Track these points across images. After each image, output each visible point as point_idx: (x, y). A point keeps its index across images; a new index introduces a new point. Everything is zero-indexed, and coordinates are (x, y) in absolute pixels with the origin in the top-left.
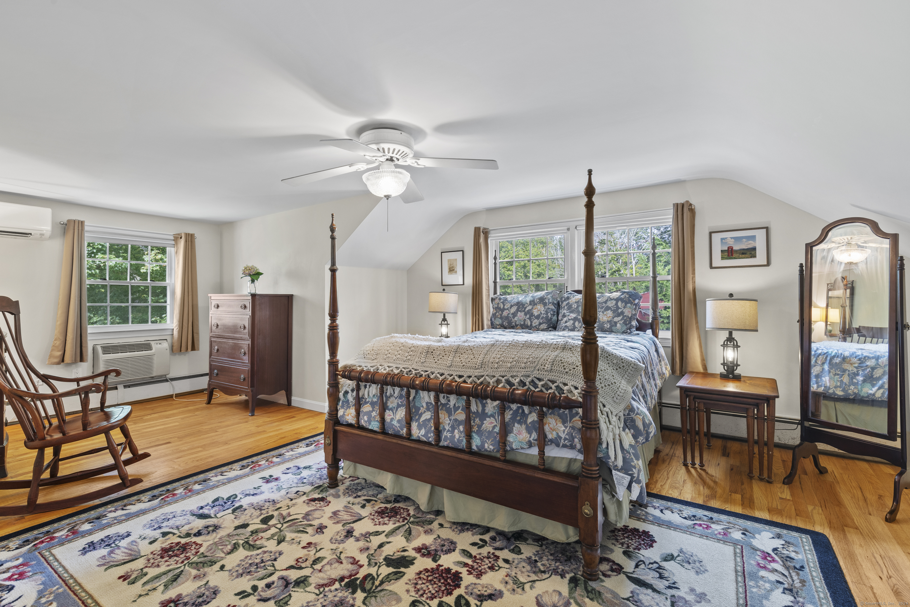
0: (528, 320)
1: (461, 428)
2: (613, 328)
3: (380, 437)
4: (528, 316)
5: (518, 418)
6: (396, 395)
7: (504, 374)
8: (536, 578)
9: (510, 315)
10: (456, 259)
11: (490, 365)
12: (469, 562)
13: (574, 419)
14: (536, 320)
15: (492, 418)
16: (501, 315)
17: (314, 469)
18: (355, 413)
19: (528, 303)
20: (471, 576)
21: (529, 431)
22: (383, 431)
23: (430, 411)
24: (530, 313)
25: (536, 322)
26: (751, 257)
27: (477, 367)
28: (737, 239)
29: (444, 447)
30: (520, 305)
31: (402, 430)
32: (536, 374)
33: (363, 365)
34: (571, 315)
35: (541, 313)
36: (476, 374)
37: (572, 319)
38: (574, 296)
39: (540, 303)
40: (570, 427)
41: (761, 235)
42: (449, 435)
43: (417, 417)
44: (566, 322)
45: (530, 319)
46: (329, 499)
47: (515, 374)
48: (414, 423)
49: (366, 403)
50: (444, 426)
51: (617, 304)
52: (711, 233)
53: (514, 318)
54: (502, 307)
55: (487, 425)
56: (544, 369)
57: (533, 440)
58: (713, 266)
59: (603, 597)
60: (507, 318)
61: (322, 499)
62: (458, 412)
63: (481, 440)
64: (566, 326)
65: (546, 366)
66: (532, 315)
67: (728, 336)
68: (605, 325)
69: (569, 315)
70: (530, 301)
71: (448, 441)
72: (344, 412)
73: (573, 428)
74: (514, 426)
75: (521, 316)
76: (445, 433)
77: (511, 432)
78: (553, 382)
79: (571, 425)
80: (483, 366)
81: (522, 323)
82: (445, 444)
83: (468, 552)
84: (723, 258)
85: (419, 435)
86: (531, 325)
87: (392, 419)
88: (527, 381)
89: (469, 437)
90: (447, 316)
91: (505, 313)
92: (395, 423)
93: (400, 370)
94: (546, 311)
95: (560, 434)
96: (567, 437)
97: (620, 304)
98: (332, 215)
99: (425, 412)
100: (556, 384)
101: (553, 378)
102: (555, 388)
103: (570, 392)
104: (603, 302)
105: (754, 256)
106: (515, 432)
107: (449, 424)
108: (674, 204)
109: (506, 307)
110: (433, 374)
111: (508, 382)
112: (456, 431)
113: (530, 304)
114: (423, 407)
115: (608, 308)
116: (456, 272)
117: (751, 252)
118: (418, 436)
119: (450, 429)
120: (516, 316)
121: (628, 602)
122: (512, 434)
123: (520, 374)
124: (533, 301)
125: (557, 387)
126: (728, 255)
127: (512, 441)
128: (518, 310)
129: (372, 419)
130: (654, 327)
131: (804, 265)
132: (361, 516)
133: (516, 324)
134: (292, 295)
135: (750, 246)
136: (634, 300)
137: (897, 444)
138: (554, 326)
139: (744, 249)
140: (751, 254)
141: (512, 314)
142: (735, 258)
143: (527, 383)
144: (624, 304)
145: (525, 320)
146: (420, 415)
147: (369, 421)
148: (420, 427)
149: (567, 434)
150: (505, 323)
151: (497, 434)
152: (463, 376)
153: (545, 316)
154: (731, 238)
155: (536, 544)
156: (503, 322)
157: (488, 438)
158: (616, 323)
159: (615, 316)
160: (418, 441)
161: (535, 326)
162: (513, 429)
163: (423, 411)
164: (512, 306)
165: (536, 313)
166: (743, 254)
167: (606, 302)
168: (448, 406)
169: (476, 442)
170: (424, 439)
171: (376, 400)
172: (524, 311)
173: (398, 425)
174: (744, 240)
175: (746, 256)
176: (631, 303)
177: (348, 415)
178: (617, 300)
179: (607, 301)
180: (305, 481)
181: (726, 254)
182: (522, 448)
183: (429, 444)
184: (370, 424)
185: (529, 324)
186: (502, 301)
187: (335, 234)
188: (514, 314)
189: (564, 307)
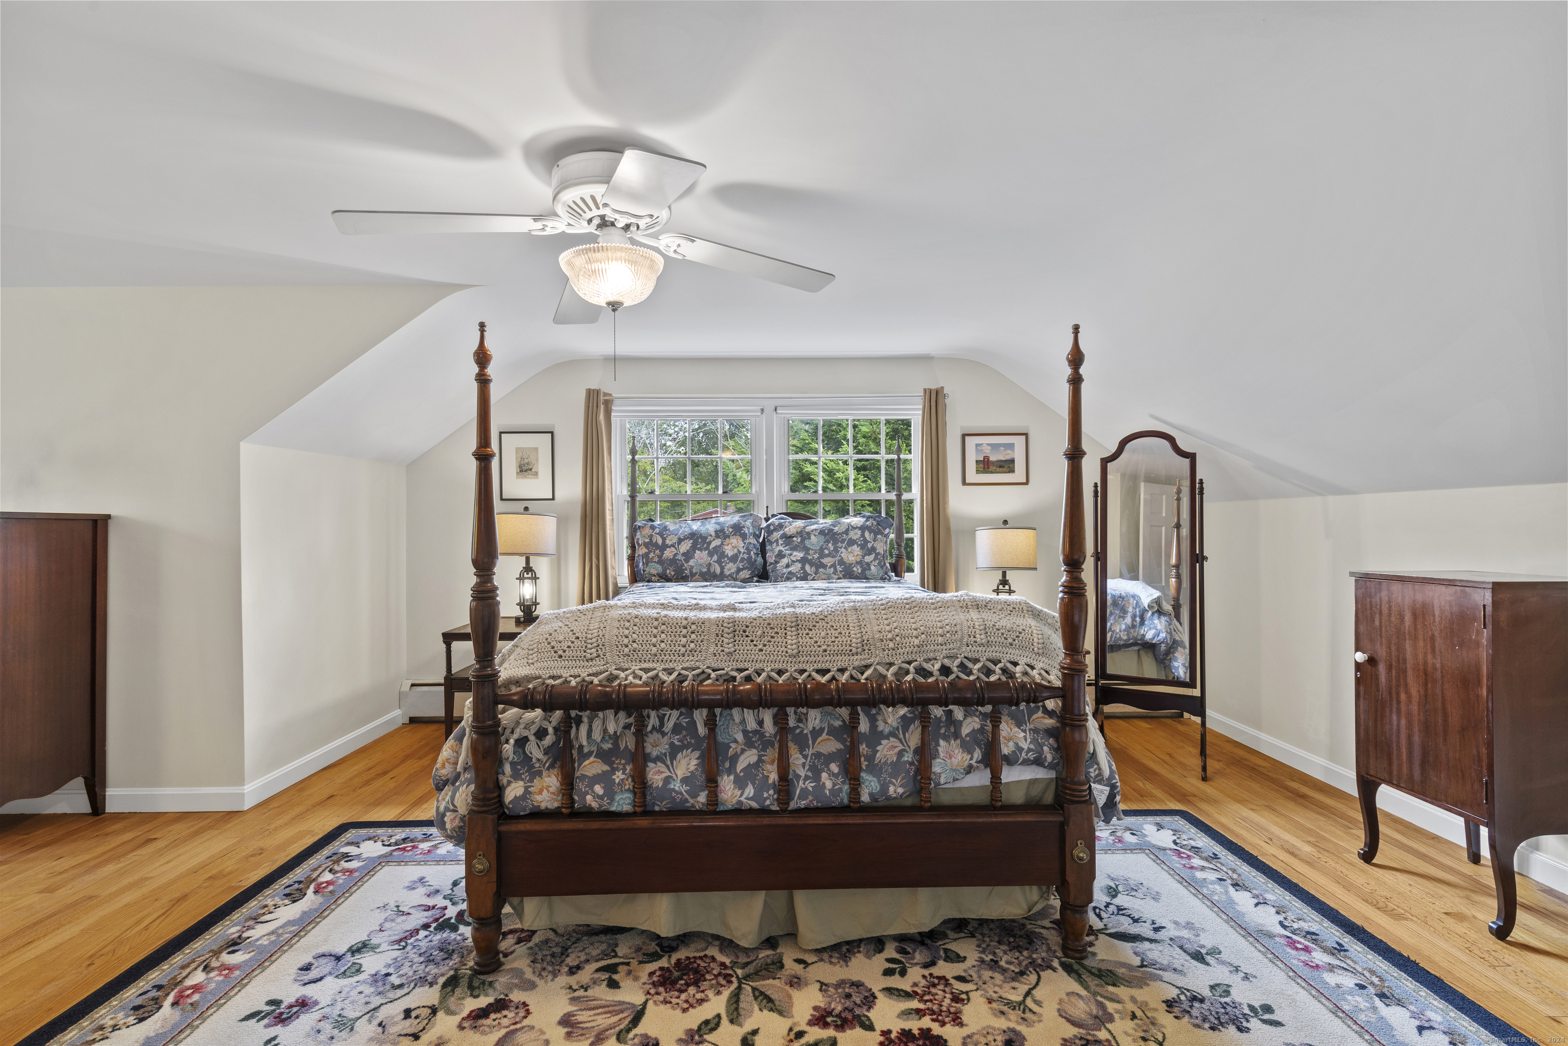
0: (717, 565)
1: (834, 768)
2: (867, 572)
3: (643, 822)
4: (715, 558)
5: (943, 731)
6: (669, 726)
7: (910, 658)
8: (1026, 988)
9: (679, 557)
10: (536, 449)
11: (878, 644)
12: (915, 1004)
13: (1035, 716)
14: (731, 564)
15: (892, 739)
16: (660, 557)
17: (385, 947)
18: (558, 784)
19: (713, 534)
20: (948, 1026)
21: (967, 748)
22: (643, 810)
23: (756, 748)
24: (718, 552)
25: (731, 568)
26: (1009, 472)
27: (854, 650)
28: (994, 447)
29: (799, 811)
30: (698, 540)
31: (695, 796)
32: (966, 651)
33: (565, 674)
34: (795, 553)
35: (740, 552)
36: (856, 664)
37: (797, 561)
38: (790, 523)
39: (735, 534)
40: (1030, 730)
41: (1019, 442)
42: (810, 785)
43: (727, 765)
44: (788, 566)
45: (719, 562)
46: (516, 996)
47: (931, 655)
48: (726, 777)
49: (584, 756)
50: (794, 771)
51: (863, 535)
52: (964, 436)
53: (687, 561)
54: (660, 541)
55: (885, 752)
56: (975, 642)
57: (976, 762)
58: (967, 481)
59: (1120, 975)
60: (673, 561)
61: (500, 1005)
62: (820, 739)
63: (879, 781)
64: (790, 573)
65: (977, 636)
66: (722, 555)
67: (1001, 578)
68: (855, 569)
69: (791, 555)
70: (716, 532)
71: (810, 798)
72: (526, 788)
73: (1035, 731)
74: (939, 745)
75: (701, 557)
76: (801, 783)
77: (936, 755)
78: (996, 662)
79: (1032, 726)
80: (865, 647)
81: (705, 570)
82: (803, 804)
83: (897, 990)
84: (978, 472)
85: (742, 799)
86: (722, 572)
87: (667, 780)
88: (954, 665)
89: (855, 783)
90: (534, 562)
91: (668, 553)
92: (676, 786)
93: (675, 674)
94: (747, 549)
95: (1021, 744)
96: (1032, 746)
97: (867, 534)
98: (482, 326)
99: (743, 751)
100: (1000, 665)
101: (994, 655)
102: (1000, 672)
103: (1025, 673)
104: (843, 533)
105: (1012, 471)
106: (942, 755)
107: (804, 765)
108: (925, 390)
109: (668, 542)
110: (759, 675)
111: (921, 671)
112: (824, 775)
113: (717, 536)
114: (736, 741)
115: (852, 542)
116: (536, 474)
117: (1007, 466)
118: (740, 802)
119: (810, 774)
120: (692, 557)
121: (1144, 969)
122: (938, 760)
123: (940, 656)
124: (722, 530)
125: (1004, 671)
126: (984, 468)
127: (939, 771)
128: (694, 548)
129: (616, 789)
130: (899, 569)
131: (1099, 485)
132: (634, 1005)
133: (691, 572)
134: (108, 517)
135: (1008, 457)
136: (885, 529)
137: (1196, 692)
138: (763, 575)
139: (1001, 461)
140: (1009, 467)
141: (683, 554)
142: (992, 473)
143: (955, 669)
144: (872, 534)
145: (710, 564)
146: (734, 759)
147: (610, 794)
148: (740, 784)
149: (1031, 743)
150: (670, 572)
151: (911, 764)
152: (828, 671)
153: (746, 556)
154: (988, 445)
155: (962, 935)
156: (665, 570)
157: (893, 776)
158: (868, 564)
159: (866, 555)
160: (738, 811)
161: (730, 575)
162: (937, 751)
163: (739, 750)
164: (680, 541)
165: (729, 551)
166: (1001, 467)
167: (846, 532)
168: (798, 731)
169: (870, 787)
170: (754, 805)
171: (610, 746)
172: (707, 548)
173: (684, 789)
174: (1002, 448)
175: (1004, 469)
176: (882, 534)
177: (540, 792)
178: (863, 528)
179: (847, 530)
180: (395, 980)
181: (982, 465)
182: (955, 780)
183: (764, 811)
184: (612, 799)
185: (718, 571)
186: (657, 530)
187: (490, 370)
188: (688, 555)
189: (777, 541)
